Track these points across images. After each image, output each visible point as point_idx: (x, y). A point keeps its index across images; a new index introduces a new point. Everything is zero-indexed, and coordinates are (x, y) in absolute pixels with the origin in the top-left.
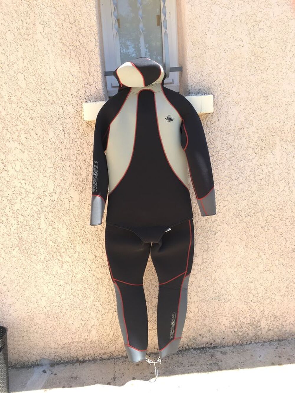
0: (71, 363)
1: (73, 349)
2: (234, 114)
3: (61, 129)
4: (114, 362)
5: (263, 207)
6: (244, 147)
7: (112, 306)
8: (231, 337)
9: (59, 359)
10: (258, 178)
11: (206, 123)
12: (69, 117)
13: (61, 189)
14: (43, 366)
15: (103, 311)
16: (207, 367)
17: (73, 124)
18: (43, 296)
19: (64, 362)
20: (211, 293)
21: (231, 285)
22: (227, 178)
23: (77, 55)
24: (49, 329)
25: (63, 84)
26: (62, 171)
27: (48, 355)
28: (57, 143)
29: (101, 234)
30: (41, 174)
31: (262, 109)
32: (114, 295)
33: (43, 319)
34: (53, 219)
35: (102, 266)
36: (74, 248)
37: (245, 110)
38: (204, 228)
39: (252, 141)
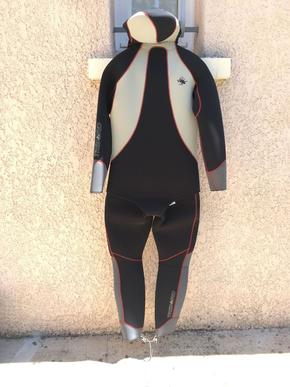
0: (62, 337)
1: (65, 322)
2: (251, 82)
3: (63, 87)
4: (107, 338)
5: (275, 186)
6: (259, 120)
7: (108, 281)
8: (230, 320)
9: (51, 332)
10: (272, 154)
11: (220, 91)
12: (73, 75)
13: (60, 154)
14: (33, 337)
15: (99, 285)
16: (204, 350)
17: (76, 82)
18: (37, 265)
19: (55, 335)
20: (213, 274)
21: (234, 267)
22: (239, 153)
23: (84, 5)
24: (41, 301)
25: (68, 37)
26: (62, 133)
27: (39, 327)
28: (58, 102)
29: (101, 205)
30: (39, 136)
31: (283, 79)
32: (111, 269)
33: (36, 290)
34: (50, 185)
35: (100, 239)
36: (72, 217)
37: (264, 79)
38: (210, 205)
39: (269, 114)
